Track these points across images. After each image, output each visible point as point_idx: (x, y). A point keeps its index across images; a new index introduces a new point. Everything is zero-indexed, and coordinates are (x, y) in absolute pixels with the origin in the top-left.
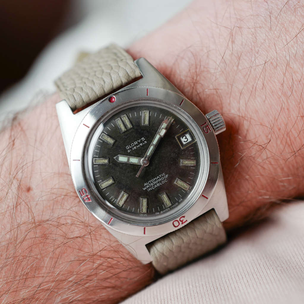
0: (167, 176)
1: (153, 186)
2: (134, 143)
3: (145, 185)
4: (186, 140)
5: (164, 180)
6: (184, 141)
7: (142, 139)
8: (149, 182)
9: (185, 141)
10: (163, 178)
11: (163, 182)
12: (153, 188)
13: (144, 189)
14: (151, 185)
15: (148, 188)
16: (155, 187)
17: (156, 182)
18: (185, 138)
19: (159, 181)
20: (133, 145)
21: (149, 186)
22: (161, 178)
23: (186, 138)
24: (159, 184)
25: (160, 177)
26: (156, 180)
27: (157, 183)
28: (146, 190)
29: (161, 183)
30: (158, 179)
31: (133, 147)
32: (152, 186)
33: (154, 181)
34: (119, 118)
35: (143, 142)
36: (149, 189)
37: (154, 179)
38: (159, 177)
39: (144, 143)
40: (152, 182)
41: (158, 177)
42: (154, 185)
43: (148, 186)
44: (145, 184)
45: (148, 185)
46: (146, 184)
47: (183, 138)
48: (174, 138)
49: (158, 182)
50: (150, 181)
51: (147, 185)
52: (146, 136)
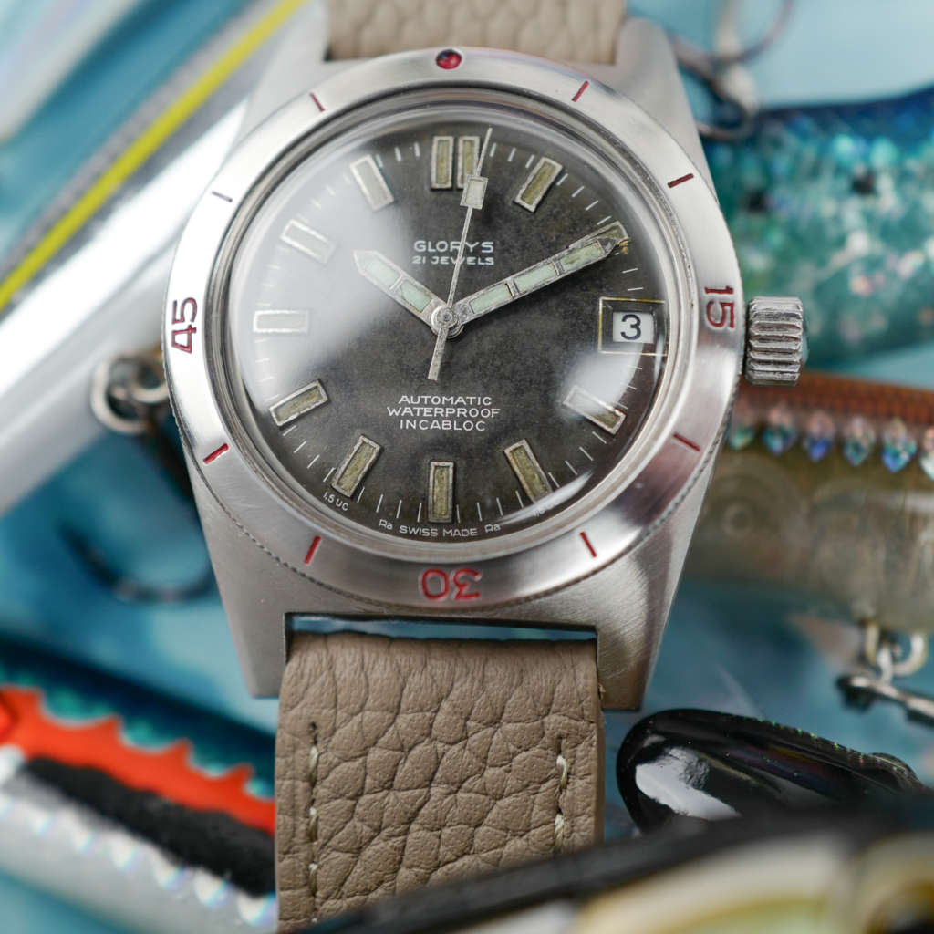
0: (493, 412)
1: (425, 418)
2: (452, 243)
3: (402, 400)
4: (633, 332)
5: (475, 421)
6: (623, 334)
7: (484, 245)
8: (422, 400)
9: (627, 334)
10: (474, 413)
11: (468, 426)
12: (424, 425)
13: (391, 414)
14: (422, 412)
15: (408, 416)
16: (432, 427)
17: (444, 414)
18: (633, 326)
19: (458, 413)
20: (442, 246)
21: (415, 412)
22: (468, 407)
23: (636, 326)
24: (453, 424)
25: (468, 401)
26: (448, 404)
27: (445, 418)
28: (396, 420)
29: (460, 425)
30: (460, 405)
31: (440, 255)
32: (421, 417)
33: (439, 406)
34: (451, 139)
35: (483, 257)
36: (408, 421)
37: (444, 398)
38: (463, 401)
39: (483, 260)
40: (429, 404)
41: (461, 399)
42: (434, 418)
43: (407, 410)
44: (404, 399)
45: (411, 406)
46: (407, 400)
47: (624, 320)
48: (595, 303)
49: (452, 418)
50: (426, 397)
51: (408, 405)
52: (503, 243)
